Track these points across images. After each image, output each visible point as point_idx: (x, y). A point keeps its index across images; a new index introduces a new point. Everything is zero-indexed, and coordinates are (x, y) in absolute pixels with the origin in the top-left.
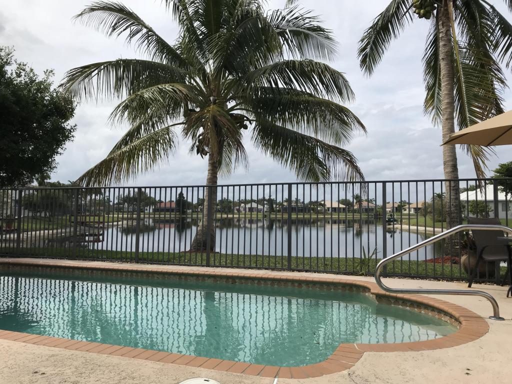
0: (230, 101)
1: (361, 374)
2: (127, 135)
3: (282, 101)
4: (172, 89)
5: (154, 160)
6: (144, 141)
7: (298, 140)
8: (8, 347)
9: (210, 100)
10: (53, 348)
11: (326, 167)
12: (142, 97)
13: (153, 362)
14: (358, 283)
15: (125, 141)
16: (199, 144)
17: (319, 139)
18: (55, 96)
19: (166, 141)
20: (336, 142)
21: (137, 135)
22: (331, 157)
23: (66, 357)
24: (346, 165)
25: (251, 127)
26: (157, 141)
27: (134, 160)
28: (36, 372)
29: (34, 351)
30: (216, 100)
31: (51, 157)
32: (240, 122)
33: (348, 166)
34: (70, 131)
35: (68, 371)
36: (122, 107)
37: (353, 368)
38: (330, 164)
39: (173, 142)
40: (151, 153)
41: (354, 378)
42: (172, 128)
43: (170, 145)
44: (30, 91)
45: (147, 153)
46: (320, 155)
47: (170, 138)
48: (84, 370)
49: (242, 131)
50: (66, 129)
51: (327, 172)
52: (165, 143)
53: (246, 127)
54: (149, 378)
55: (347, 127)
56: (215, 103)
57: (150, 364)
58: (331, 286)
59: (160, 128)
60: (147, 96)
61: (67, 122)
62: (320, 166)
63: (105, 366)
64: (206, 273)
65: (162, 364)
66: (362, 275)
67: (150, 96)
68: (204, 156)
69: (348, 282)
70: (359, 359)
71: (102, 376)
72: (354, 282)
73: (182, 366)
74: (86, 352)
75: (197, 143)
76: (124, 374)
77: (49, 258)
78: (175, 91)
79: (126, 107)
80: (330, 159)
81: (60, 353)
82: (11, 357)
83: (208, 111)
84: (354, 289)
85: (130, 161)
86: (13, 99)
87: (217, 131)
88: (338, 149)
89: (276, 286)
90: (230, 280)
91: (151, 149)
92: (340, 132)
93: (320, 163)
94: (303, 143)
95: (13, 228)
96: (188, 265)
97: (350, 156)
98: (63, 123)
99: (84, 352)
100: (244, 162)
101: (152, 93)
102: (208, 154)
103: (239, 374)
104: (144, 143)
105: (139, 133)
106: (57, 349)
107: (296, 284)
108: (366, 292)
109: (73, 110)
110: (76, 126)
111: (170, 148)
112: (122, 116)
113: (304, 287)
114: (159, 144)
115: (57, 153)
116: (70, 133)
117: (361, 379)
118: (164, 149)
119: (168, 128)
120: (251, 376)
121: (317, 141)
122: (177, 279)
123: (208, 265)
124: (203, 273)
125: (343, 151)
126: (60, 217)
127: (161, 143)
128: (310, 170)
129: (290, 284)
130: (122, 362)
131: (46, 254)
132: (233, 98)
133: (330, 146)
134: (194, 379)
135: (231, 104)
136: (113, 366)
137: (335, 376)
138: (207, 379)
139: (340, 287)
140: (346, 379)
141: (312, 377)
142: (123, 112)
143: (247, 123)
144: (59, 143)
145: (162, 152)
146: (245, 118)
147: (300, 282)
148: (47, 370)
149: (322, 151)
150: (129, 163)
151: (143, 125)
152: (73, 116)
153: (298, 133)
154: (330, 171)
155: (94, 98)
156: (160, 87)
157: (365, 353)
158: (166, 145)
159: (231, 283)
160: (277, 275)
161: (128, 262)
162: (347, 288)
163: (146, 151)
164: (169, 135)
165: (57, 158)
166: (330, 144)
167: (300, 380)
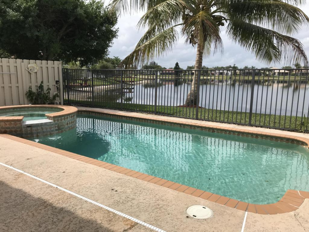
0: (213, 7)
1: (303, 216)
2: (148, 33)
3: (251, 5)
4: (176, 3)
5: (163, 49)
6: (158, 37)
7: (260, 32)
8: (97, 170)
9: (200, 8)
10: (118, 174)
11: (279, 50)
12: (157, 10)
13: (172, 190)
14: (298, 139)
15: (146, 37)
16: (191, 37)
17: (275, 31)
18: (106, 10)
19: (171, 36)
20: (288, 32)
21: (153, 32)
22: (283, 44)
23: (126, 181)
24: (294, 49)
25: (226, 24)
26: (165, 37)
27: (152, 49)
28: (113, 190)
29: (110, 175)
30: (204, 7)
31: (106, 48)
32: (219, 21)
33: (295, 50)
34: (116, 32)
35: (128, 191)
36: (145, 18)
37: (297, 211)
38: (282, 48)
39: (175, 37)
40: (162, 45)
41: (298, 218)
42: (175, 28)
43: (173, 39)
44: (93, 8)
45: (159, 45)
46: (275, 41)
47: (173, 35)
48: (136, 191)
49: (220, 27)
50: (113, 31)
51: (279, 54)
52: (171, 38)
53: (223, 24)
54: (171, 201)
55: (297, 21)
56: (203, 9)
57: (170, 191)
58: (278, 139)
59: (167, 29)
60: (160, 9)
61: (114, 27)
62: (273, 49)
63: (147, 190)
64: (196, 125)
65: (178, 192)
66: (301, 132)
67: (162, 9)
68: (194, 45)
69: (291, 137)
70: (302, 204)
71: (146, 197)
72: (296, 138)
73: (189, 195)
74: (136, 179)
75: (190, 37)
76: (157, 197)
77: (109, 109)
78: (177, 4)
79: (147, 17)
80: (283, 45)
81: (123, 177)
82: (100, 178)
83: (199, 17)
84: (295, 142)
85: (150, 50)
86: (85, 15)
87: (203, 28)
88: (289, 38)
89: (240, 136)
90: (211, 130)
91: (162, 42)
92: (291, 25)
93: (274, 48)
94: (263, 34)
95: (87, 85)
96: (185, 118)
97: (298, 43)
98: (112, 27)
99: (135, 178)
100: (220, 49)
101: (163, 7)
102: (197, 44)
103: (223, 205)
104: (158, 38)
105: (154, 31)
106: (121, 174)
107: (254, 136)
108: (304, 145)
109: (117, 19)
110: (118, 28)
111: (173, 41)
112: (145, 23)
113: (260, 138)
114: (167, 39)
115: (109, 46)
116: (116, 33)
117: (303, 220)
118: (169, 42)
119: (172, 28)
120: (231, 208)
121: (274, 32)
122: (179, 127)
123: (197, 119)
124: (194, 124)
125: (293, 39)
126: (111, 78)
127: (168, 38)
128: (266, 52)
129: (250, 135)
130: (155, 188)
131: (107, 106)
132: (214, 4)
133: (284, 36)
134: (196, 205)
135: (213, 9)
136: (151, 190)
137: (286, 215)
138: (204, 207)
139: (285, 140)
140: (293, 218)
141: (270, 214)
142: (146, 21)
143: (224, 21)
144: (110, 40)
145: (168, 44)
146: (223, 18)
147: (257, 135)
148: (118, 188)
149: (277, 39)
150: (149, 51)
151: (156, 26)
152: (117, 22)
153: (260, 27)
154: (281, 53)
155: (128, 12)
156: (168, 2)
157: (306, 199)
158: (171, 39)
159: (211, 132)
160: (242, 129)
161: (150, 114)
162: (290, 141)
163: (159, 44)
164: (173, 33)
165: (109, 49)
166: (283, 34)
167: (262, 215)
